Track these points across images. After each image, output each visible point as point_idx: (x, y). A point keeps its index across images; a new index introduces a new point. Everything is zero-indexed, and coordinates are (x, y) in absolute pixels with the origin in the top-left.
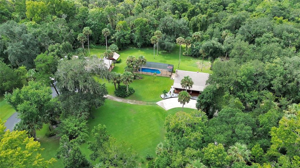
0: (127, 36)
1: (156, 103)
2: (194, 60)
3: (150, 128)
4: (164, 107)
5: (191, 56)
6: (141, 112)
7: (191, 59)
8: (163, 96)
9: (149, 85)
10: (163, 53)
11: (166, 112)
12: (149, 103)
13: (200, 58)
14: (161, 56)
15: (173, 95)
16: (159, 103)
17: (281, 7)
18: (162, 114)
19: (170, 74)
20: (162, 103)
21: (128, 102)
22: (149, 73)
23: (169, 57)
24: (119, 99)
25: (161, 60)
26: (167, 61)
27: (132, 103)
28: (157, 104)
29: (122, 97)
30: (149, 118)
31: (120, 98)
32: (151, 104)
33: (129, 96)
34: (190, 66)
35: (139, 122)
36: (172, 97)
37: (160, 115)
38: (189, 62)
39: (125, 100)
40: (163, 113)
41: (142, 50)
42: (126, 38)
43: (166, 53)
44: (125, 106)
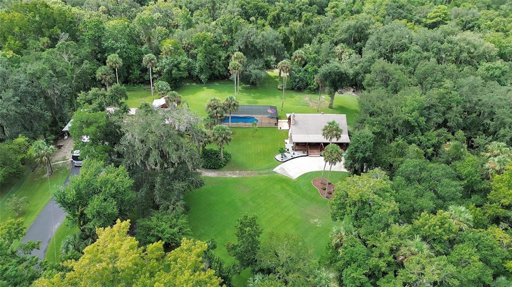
0: (183, 65)
1: (273, 170)
2: (299, 95)
3: (283, 210)
4: (288, 175)
5: (291, 90)
6: (256, 188)
7: (293, 94)
8: (279, 157)
9: (249, 143)
10: (246, 89)
11: (296, 182)
12: (262, 172)
13: (306, 91)
14: (244, 94)
15: (294, 154)
16: (277, 169)
17: (398, 4)
18: (291, 186)
19: (274, 121)
20: (282, 169)
21: (228, 175)
22: (241, 124)
23: (258, 94)
24: (210, 172)
25: (248, 101)
26: (258, 100)
27: (235, 176)
28: (275, 172)
29: (215, 168)
30: (273, 195)
31: (210, 170)
32: (266, 173)
33: (225, 165)
34: (297, 105)
35: (262, 205)
36: (293, 158)
37: (288, 188)
38: (293, 99)
39: (220, 172)
40: (292, 184)
41: (209, 87)
42: (182, 69)
43: (251, 89)
44: (226, 182)
